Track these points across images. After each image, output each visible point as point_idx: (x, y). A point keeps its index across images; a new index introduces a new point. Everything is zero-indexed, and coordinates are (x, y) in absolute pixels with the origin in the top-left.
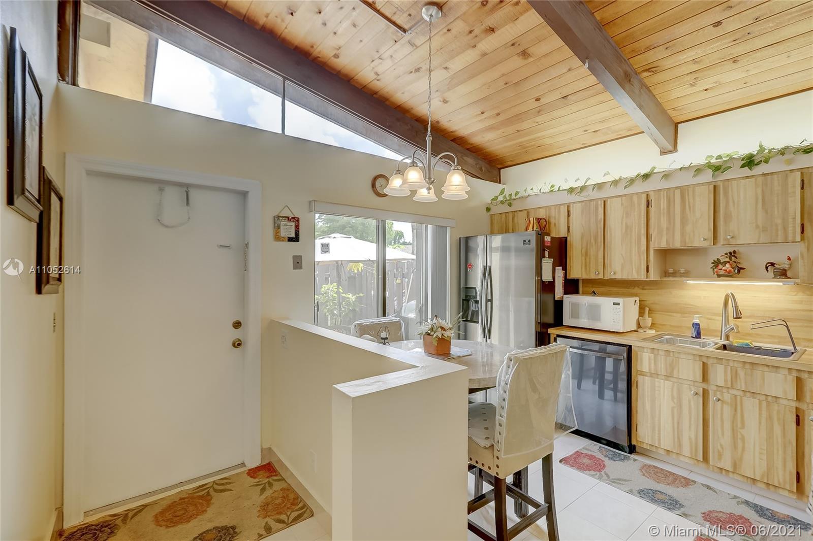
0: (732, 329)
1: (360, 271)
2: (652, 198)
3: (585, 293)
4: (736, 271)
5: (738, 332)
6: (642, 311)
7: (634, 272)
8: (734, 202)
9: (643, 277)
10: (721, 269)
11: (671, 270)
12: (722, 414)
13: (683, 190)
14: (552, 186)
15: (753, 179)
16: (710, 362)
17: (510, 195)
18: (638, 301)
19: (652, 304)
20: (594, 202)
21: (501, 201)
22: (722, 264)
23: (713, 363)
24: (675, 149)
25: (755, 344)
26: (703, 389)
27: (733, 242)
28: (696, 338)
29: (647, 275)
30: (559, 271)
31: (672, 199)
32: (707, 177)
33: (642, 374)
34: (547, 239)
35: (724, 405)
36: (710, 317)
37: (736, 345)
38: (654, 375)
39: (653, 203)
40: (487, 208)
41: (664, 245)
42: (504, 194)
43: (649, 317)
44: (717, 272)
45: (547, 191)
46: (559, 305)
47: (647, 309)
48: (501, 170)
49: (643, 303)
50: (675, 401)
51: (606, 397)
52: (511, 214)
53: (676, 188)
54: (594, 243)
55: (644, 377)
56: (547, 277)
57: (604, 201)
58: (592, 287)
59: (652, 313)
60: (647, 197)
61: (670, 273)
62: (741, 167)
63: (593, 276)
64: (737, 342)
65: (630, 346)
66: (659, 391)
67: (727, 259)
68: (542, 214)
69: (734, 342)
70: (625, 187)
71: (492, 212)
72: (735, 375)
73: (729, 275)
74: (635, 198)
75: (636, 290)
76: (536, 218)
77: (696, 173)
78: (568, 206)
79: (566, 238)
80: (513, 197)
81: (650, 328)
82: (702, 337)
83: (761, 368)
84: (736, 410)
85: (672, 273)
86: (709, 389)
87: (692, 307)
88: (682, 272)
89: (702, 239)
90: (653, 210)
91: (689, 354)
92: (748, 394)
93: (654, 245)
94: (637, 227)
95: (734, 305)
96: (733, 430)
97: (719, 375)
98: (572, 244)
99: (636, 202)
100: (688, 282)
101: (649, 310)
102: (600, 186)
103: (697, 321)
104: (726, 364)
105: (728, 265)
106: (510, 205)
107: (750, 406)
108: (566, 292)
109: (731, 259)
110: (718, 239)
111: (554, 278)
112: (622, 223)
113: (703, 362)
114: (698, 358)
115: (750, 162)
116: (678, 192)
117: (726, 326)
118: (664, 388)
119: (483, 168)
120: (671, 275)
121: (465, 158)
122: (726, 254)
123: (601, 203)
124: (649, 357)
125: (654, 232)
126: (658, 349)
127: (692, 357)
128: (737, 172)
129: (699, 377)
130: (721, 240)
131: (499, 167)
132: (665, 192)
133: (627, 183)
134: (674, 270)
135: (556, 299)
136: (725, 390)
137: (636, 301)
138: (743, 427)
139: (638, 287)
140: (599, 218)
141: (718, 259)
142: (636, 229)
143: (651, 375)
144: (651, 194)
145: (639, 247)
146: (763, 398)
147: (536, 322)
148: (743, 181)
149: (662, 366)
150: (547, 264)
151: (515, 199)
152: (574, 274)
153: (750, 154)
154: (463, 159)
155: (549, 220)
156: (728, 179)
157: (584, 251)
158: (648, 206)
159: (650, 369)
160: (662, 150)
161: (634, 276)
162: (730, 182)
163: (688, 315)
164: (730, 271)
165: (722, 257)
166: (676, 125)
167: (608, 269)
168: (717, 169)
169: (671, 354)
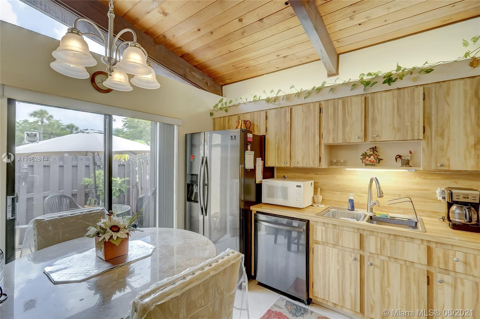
0: (375, 204)
1: (127, 160)
2: (323, 106)
3: (279, 178)
4: (377, 161)
5: (379, 206)
6: (316, 191)
7: (311, 162)
8: (378, 109)
9: (316, 165)
10: (367, 160)
11: (335, 161)
12: (374, 275)
13: (344, 100)
14: (255, 96)
15: (391, 92)
16: (365, 233)
17: (226, 103)
18: (313, 184)
19: (322, 185)
20: (284, 109)
21: (220, 108)
22: (368, 156)
23: (368, 235)
24: (337, 74)
25: (391, 215)
26: (360, 255)
27: (377, 139)
28: (351, 210)
29: (320, 164)
30: (259, 161)
31: (336, 107)
32: (360, 90)
33: (317, 243)
34: (250, 136)
35: (376, 269)
36: (359, 194)
37: (378, 216)
38: (325, 243)
39: (324, 110)
40: (211, 113)
41: (331, 142)
42: (222, 103)
43: (320, 195)
44: (365, 162)
45: (252, 100)
46: (259, 187)
47: (319, 189)
48: (223, 87)
49: (316, 184)
50: (340, 264)
51: (292, 249)
52: (227, 118)
53: (339, 98)
54: (284, 140)
55: (318, 245)
56: (249, 165)
57: (291, 108)
58: (283, 173)
59: (322, 192)
60: (320, 106)
61: (334, 163)
62: (383, 83)
63: (283, 165)
64: (379, 214)
65: (309, 221)
66: (329, 256)
67: (372, 153)
68: (248, 118)
69: (376, 213)
70: (305, 98)
71: (214, 116)
72: (383, 244)
73: (372, 165)
74: (312, 106)
75: (312, 175)
76: (243, 120)
77: (353, 87)
78: (266, 112)
79: (265, 136)
80: (228, 105)
81: (322, 203)
82: (355, 209)
83: (401, 239)
84: (384, 273)
85: (335, 163)
86: (364, 255)
87: (348, 187)
88: (342, 162)
89: (357, 137)
90: (323, 115)
91: (349, 227)
92: (392, 259)
93: (324, 141)
94: (312, 128)
95: (378, 187)
96: (382, 288)
97: (372, 244)
98: (269, 141)
99: (312, 109)
100: (346, 169)
101: (321, 190)
102: (288, 97)
103: (352, 198)
104: (376, 235)
105: (372, 157)
106: (226, 111)
107: (394, 268)
108: (265, 177)
109: (374, 153)
110: (368, 137)
111: (255, 167)
112: (302, 125)
113: (360, 234)
114: (356, 231)
115: (389, 79)
116: (340, 102)
117: (371, 201)
118: (332, 253)
119: (209, 83)
120: (335, 164)
121: (193, 73)
122: (370, 149)
123: (288, 109)
124: (322, 230)
125: (324, 132)
126: (328, 223)
127: (352, 230)
128: (381, 87)
129: (357, 246)
130: (370, 139)
131: (222, 84)
132: (332, 102)
133: (306, 95)
134: (337, 160)
135: (257, 183)
136: (376, 256)
137: (312, 183)
138: (389, 286)
139: (313, 173)
140: (287, 121)
141: (365, 152)
142: (312, 130)
143: (323, 243)
144: (322, 103)
145: (314, 143)
146: (403, 262)
147: (241, 201)
148: (384, 94)
149: (331, 237)
150: (250, 155)
151: (230, 107)
152: (270, 163)
153: (390, 73)
154: (191, 73)
155: (253, 123)
156: (374, 93)
157: (277, 145)
158: (320, 112)
159: (322, 239)
160: (329, 73)
161: (311, 165)
162: (375, 94)
163: (345, 193)
164: (374, 161)
165: (368, 151)
166: (338, 55)
167: (293, 160)
168: (367, 84)
169: (337, 227)
